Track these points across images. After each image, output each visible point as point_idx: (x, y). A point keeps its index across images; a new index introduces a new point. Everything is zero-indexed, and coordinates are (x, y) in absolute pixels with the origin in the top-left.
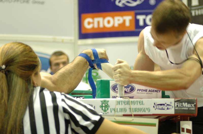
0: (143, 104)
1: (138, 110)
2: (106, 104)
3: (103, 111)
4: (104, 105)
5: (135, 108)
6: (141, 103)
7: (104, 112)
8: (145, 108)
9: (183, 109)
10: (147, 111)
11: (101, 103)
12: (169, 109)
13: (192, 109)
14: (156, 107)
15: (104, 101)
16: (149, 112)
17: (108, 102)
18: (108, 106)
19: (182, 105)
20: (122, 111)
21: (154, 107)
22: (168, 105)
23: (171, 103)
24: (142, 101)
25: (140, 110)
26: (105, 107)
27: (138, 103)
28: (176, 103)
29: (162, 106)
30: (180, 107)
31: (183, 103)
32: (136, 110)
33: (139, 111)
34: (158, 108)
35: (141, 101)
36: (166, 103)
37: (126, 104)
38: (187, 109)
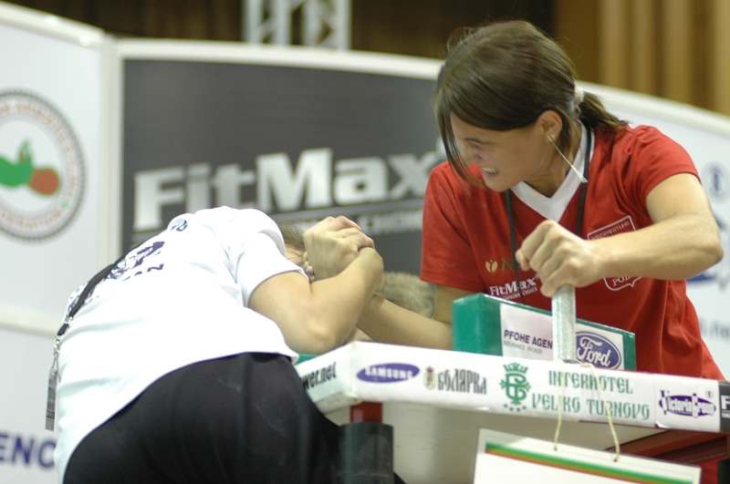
0: (630, 390)
4: (512, 380)
7: (513, 403)
8: (634, 406)
12: (706, 414)
15: (512, 367)
18: (524, 386)
22: (701, 400)
24: (627, 381)
25: (620, 411)
28: (724, 398)
29: (685, 403)
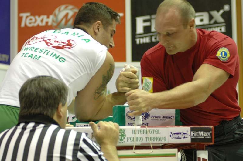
1: (154, 139)
2: (123, 133)
3: (120, 140)
5: (151, 137)
6: (157, 132)
9: (199, 137)
10: (163, 140)
13: (209, 137)
16: (165, 141)
17: (124, 131)
19: (198, 134)
20: (138, 140)
21: (170, 136)
23: (187, 131)
26: (121, 136)
27: (155, 132)
30: (196, 136)
31: (200, 132)
32: (152, 140)
33: (156, 140)
34: (175, 137)
35: (157, 130)
36: (182, 132)
37: (142, 133)
38: (203, 138)
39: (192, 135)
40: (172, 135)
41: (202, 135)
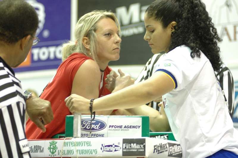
2: (54, 146)
3: (51, 153)
5: (82, 149)
6: (88, 144)
9: (131, 150)
10: (94, 153)
11: (49, 144)
14: (104, 149)
17: (56, 143)
19: (130, 146)
20: (69, 153)
21: (101, 149)
23: (119, 143)
26: (53, 149)
27: (86, 144)
30: (128, 148)
31: (132, 144)
32: (83, 152)
33: (86, 153)
34: (106, 150)
36: (114, 144)
37: (73, 146)
38: (136, 150)
39: (124, 148)
40: (103, 147)
41: (135, 148)
